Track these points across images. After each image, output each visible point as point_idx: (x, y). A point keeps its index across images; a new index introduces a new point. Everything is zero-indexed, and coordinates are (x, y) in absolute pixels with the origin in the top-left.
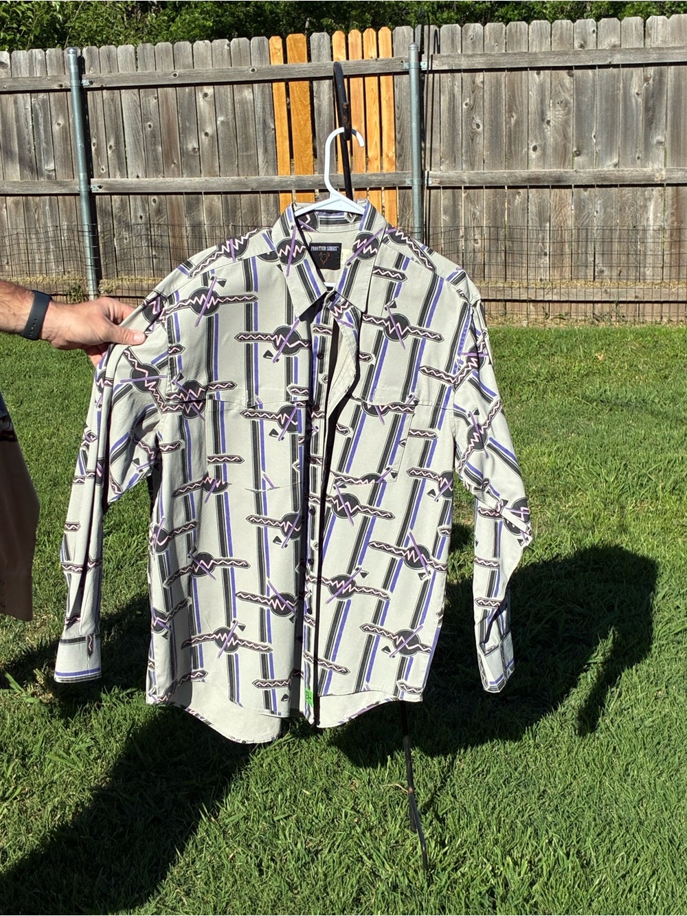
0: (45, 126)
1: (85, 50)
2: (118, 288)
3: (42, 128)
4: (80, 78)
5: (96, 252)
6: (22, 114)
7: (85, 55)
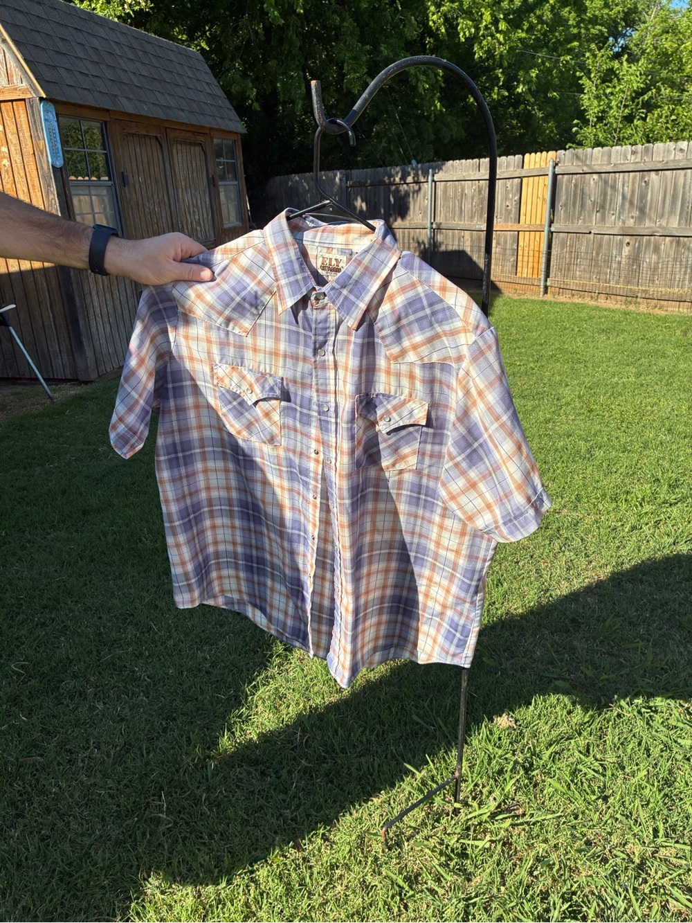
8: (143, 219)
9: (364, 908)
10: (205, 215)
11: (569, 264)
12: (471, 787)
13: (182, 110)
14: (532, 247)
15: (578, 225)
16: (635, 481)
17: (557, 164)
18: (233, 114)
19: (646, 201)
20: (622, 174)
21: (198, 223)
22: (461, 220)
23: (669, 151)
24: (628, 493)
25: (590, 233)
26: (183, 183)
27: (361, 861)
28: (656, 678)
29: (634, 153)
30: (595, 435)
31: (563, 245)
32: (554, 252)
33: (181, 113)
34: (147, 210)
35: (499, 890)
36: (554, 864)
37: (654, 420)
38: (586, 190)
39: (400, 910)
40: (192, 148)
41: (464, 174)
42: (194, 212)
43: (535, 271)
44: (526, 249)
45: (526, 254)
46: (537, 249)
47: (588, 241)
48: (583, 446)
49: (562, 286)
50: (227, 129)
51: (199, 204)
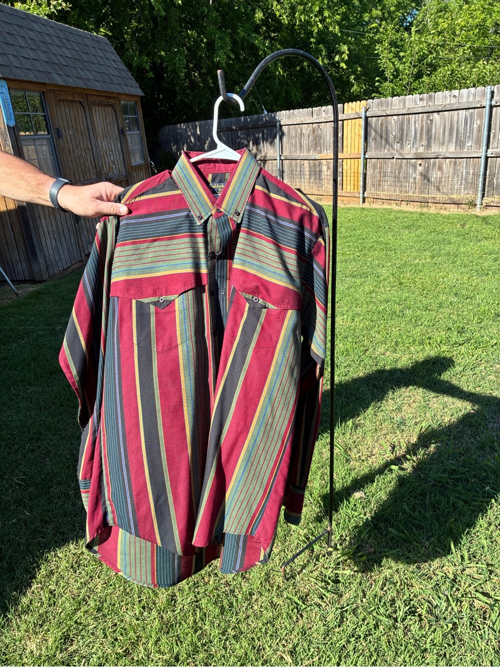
0: (470, 125)
1: (496, 86)
2: (492, 202)
3: (468, 126)
4: (491, 101)
5: (484, 184)
6: (460, 120)
7: (495, 91)
8: (74, 161)
9: (274, 619)
10: (118, 156)
11: (380, 181)
12: (338, 537)
13: (97, 81)
14: (353, 170)
15: (385, 153)
16: (435, 330)
17: (367, 110)
18: (133, 82)
19: (432, 134)
20: (413, 115)
21: (113, 162)
22: (301, 153)
23: (446, 97)
24: (430, 338)
25: (393, 158)
26: (101, 134)
27: (269, 589)
28: (456, 460)
29: (421, 99)
30: (405, 300)
31: (374, 167)
32: (368, 173)
33: (97, 83)
34: (76, 155)
35: (362, 601)
36: (397, 582)
37: (445, 288)
38: (389, 128)
39: (297, 618)
40: (106, 108)
41: (302, 119)
42: (110, 155)
43: (356, 187)
44: (349, 171)
45: (349, 175)
46: (356, 171)
47: (392, 164)
48: (397, 308)
49: (375, 197)
50: (130, 93)
51: (113, 149)
